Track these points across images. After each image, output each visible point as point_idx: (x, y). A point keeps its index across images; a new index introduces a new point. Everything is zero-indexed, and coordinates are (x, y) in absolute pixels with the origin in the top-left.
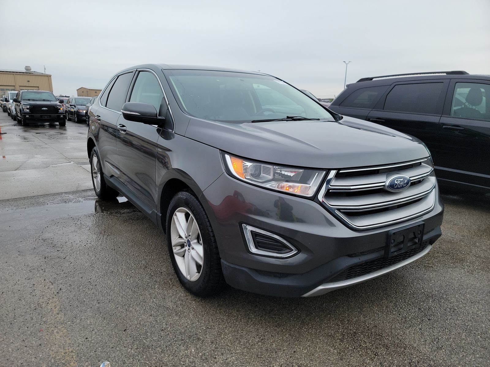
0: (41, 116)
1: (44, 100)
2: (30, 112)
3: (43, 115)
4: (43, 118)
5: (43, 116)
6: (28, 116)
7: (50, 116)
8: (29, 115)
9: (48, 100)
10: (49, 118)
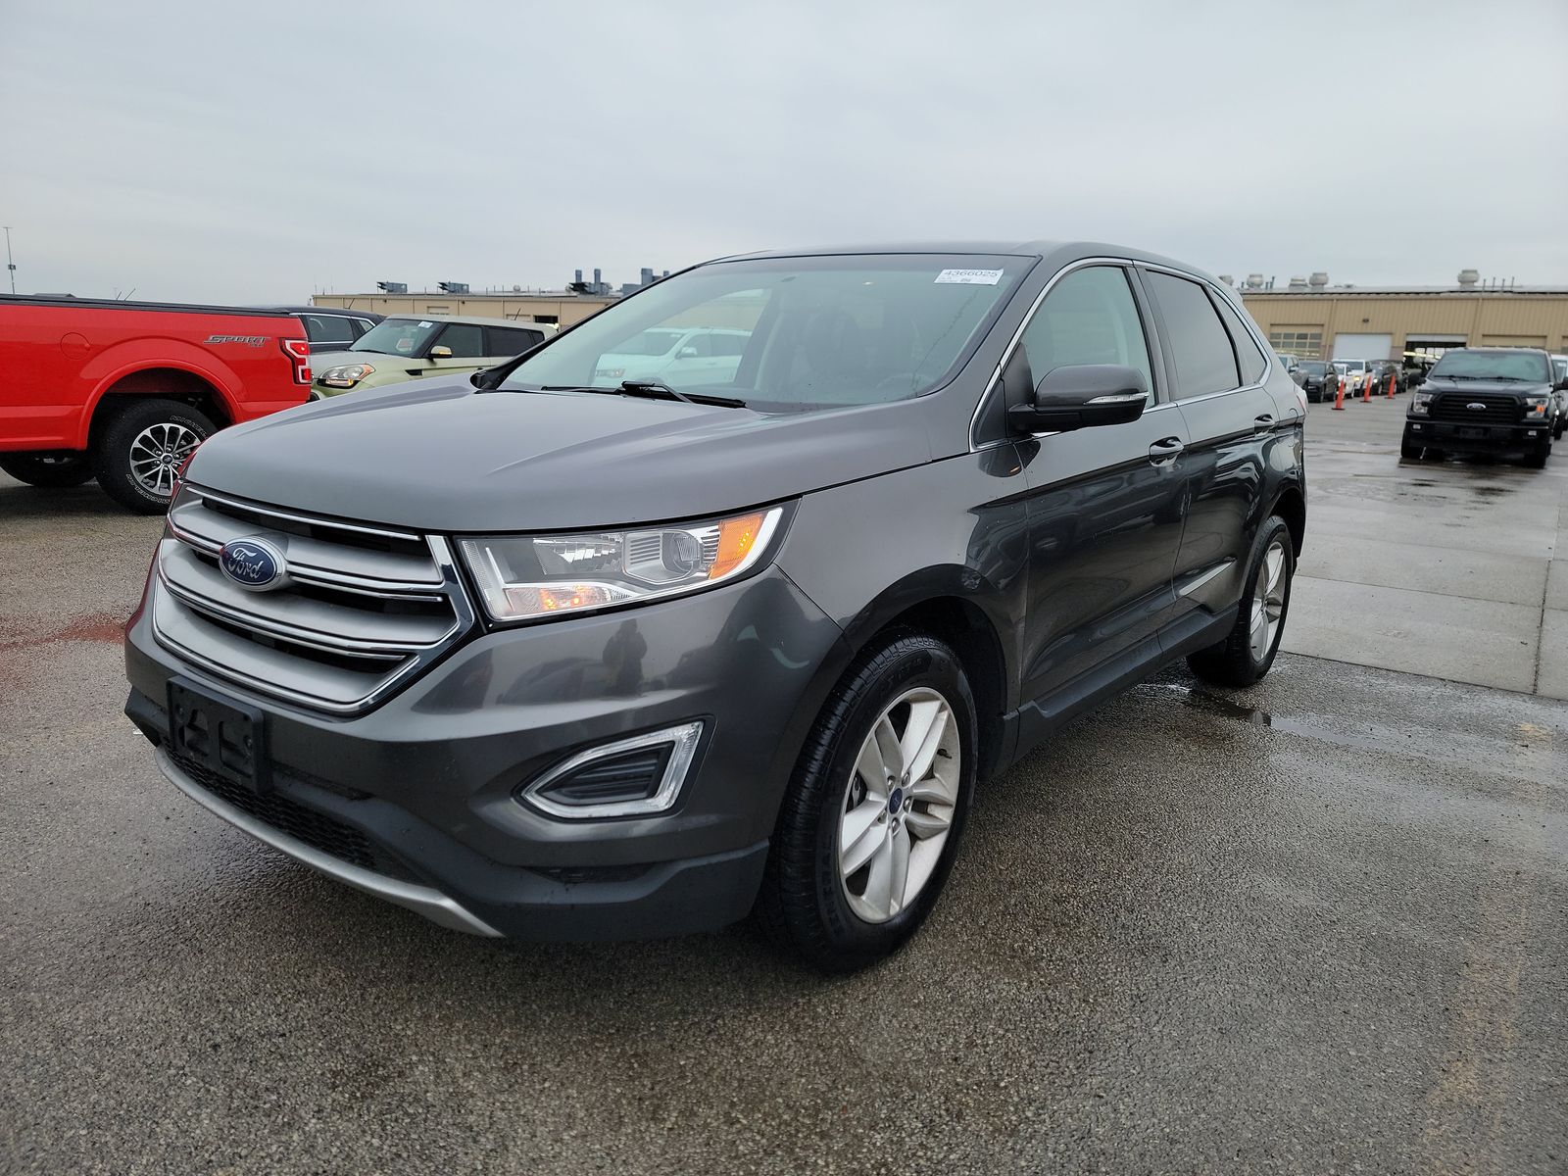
0: (1457, 429)
1: (1500, 379)
2: (1428, 416)
3: (1462, 426)
4: (1462, 436)
5: (1462, 429)
6: (1419, 427)
7: (1486, 430)
8: (1421, 424)
9: (1512, 380)
10: (1481, 437)
